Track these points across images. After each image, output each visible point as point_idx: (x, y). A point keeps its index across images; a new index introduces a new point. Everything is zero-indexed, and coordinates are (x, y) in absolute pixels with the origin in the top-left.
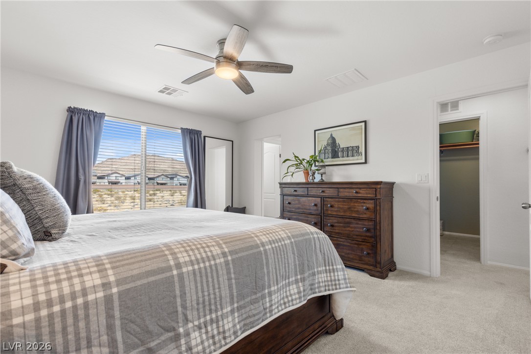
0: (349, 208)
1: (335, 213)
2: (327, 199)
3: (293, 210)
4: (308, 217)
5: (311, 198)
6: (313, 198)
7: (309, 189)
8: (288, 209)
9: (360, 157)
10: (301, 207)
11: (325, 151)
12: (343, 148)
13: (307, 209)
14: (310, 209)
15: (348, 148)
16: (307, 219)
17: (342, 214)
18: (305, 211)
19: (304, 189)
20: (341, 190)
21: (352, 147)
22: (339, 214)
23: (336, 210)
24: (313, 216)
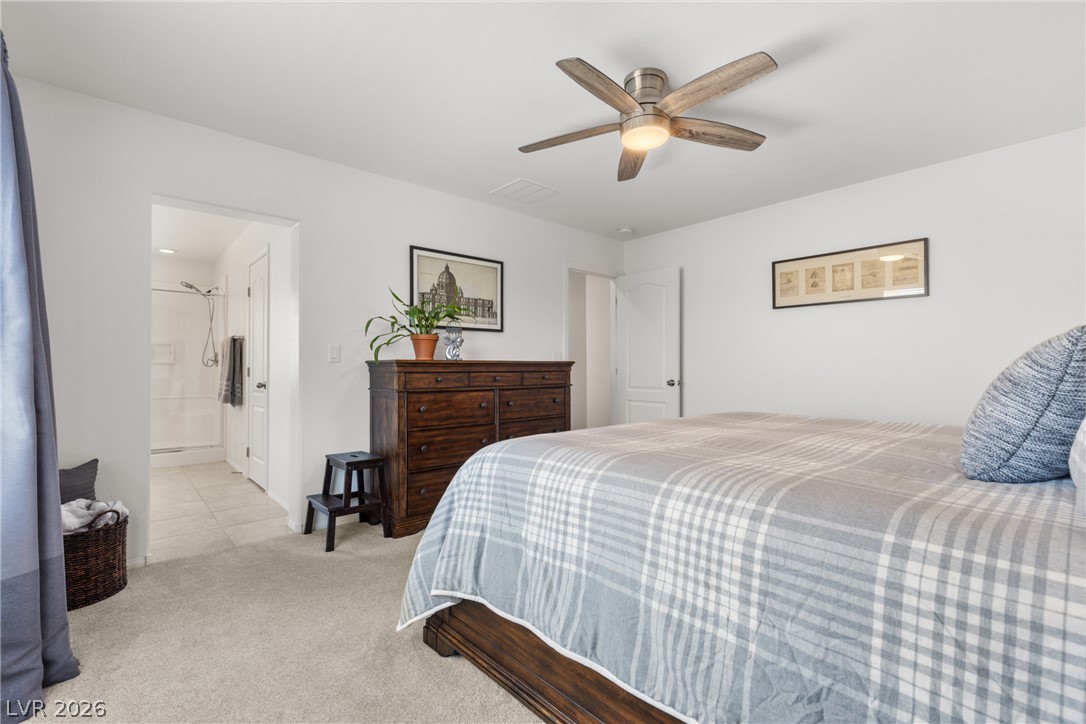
0: (536, 404)
1: (517, 416)
2: (505, 392)
3: (435, 423)
4: (471, 433)
5: (475, 394)
6: (480, 393)
7: (472, 375)
8: (421, 424)
9: (492, 320)
10: (454, 414)
11: (434, 297)
12: (469, 299)
13: (466, 417)
14: (472, 417)
15: (476, 300)
16: (468, 436)
17: (527, 415)
18: (463, 420)
19: (459, 375)
20: (526, 375)
21: (483, 301)
22: (523, 416)
23: (518, 409)
24: (481, 429)
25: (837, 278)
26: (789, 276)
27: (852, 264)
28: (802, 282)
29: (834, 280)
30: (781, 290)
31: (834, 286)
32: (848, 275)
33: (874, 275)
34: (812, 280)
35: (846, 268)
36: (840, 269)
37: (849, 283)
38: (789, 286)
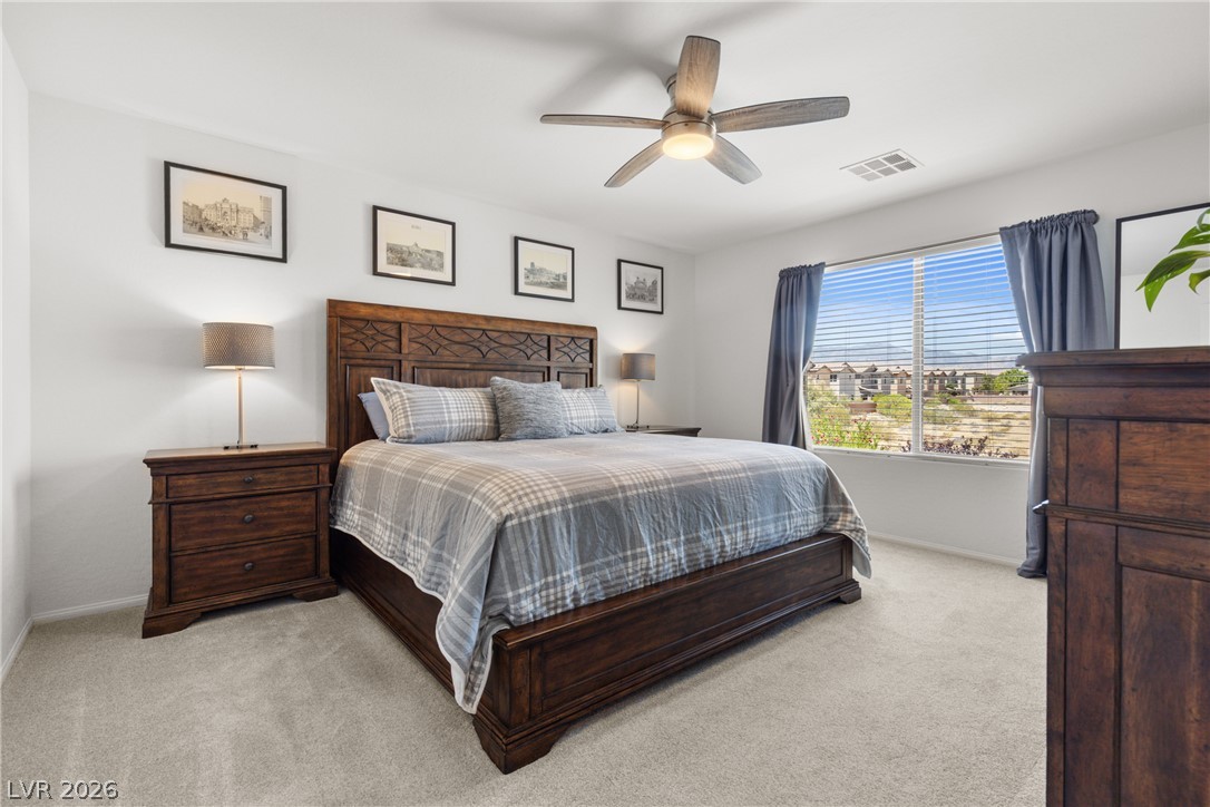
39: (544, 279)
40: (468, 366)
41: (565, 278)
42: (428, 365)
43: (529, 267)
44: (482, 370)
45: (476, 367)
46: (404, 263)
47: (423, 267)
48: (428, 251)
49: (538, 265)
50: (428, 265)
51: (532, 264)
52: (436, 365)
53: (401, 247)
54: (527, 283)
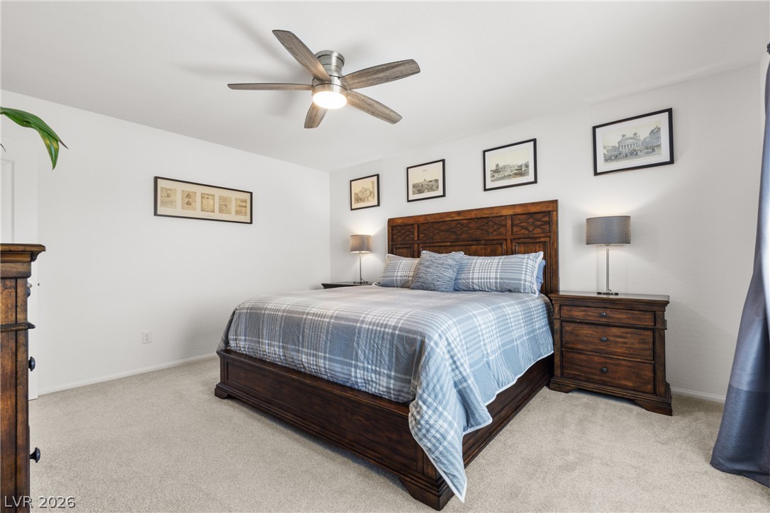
25: (204, 203)
26: (169, 192)
27: (214, 195)
28: (179, 198)
29: (202, 203)
30: (162, 202)
31: (202, 207)
32: (211, 202)
33: (226, 206)
34: (187, 200)
35: (210, 197)
36: (206, 196)
37: (212, 207)
38: (168, 199)
39: (506, 174)
40: (448, 244)
41: (527, 166)
42: (428, 245)
43: (494, 168)
44: (457, 246)
45: (454, 244)
46: (420, 192)
47: (429, 191)
48: (431, 181)
49: (501, 165)
50: (431, 189)
51: (497, 165)
52: (432, 245)
53: (418, 184)
54: (492, 181)
